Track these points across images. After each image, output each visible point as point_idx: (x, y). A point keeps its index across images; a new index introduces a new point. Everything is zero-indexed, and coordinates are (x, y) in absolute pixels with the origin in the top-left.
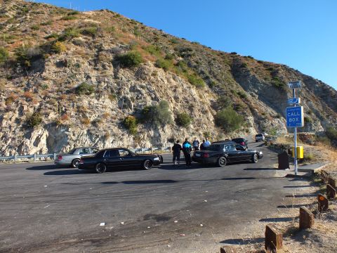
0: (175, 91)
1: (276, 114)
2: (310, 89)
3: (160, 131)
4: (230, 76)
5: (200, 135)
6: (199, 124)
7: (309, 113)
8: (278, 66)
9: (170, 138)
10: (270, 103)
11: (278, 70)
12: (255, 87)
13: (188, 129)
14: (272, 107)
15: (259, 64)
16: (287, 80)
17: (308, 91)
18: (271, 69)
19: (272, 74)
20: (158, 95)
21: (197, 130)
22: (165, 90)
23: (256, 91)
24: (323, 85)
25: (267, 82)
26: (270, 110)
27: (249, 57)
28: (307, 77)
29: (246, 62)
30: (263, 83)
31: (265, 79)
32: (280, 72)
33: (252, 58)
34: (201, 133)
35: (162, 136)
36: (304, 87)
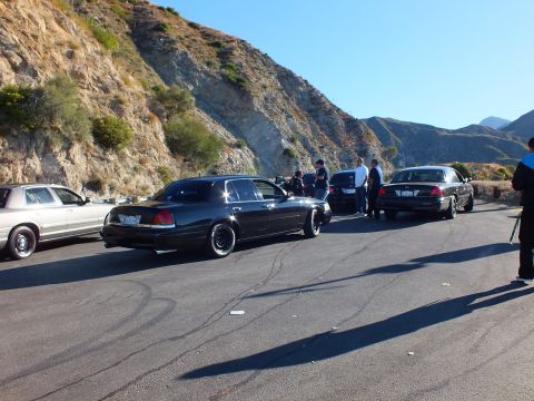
0: (71, 55)
1: (233, 140)
2: (290, 95)
3: (61, 158)
4: (132, 47)
5: (150, 173)
6: (143, 147)
7: (292, 141)
8: (230, 40)
9: (87, 179)
10: (220, 117)
11: (232, 49)
12: (188, 78)
13: (122, 157)
14: (224, 125)
15: (191, 30)
16: (250, 73)
17: (286, 98)
18: (217, 45)
19: (219, 55)
20: (30, 59)
21: (141, 162)
22: (47, 49)
23: (191, 88)
24: (311, 90)
25: (213, 71)
26: (221, 132)
27: (169, 10)
28: (284, 70)
29: (165, 20)
30: (206, 73)
31: (209, 64)
32: (235, 52)
33: (176, 14)
34: (152, 169)
35: (68, 173)
36: (281, 90)
